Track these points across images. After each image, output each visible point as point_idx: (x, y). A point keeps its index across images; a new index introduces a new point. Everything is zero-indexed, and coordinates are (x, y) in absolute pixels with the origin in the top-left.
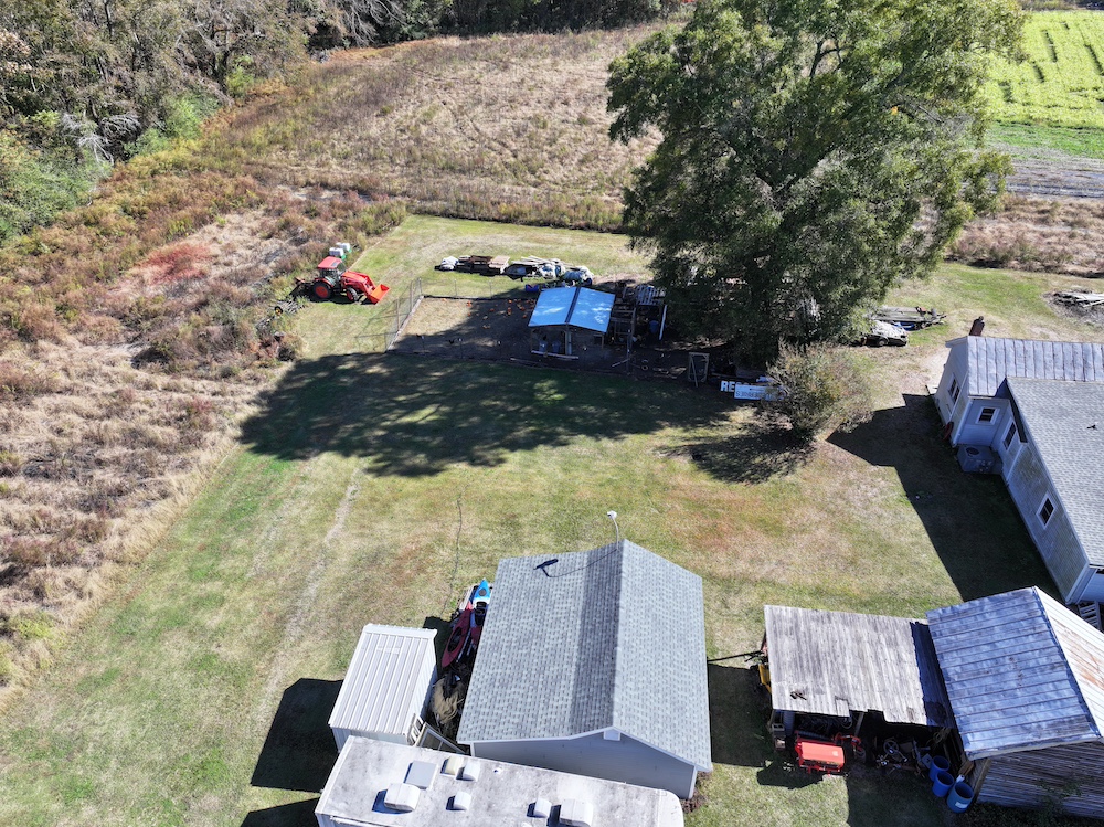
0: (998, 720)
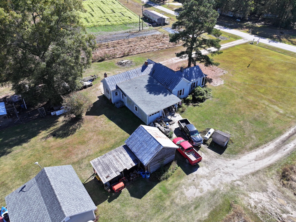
0: (147, 155)
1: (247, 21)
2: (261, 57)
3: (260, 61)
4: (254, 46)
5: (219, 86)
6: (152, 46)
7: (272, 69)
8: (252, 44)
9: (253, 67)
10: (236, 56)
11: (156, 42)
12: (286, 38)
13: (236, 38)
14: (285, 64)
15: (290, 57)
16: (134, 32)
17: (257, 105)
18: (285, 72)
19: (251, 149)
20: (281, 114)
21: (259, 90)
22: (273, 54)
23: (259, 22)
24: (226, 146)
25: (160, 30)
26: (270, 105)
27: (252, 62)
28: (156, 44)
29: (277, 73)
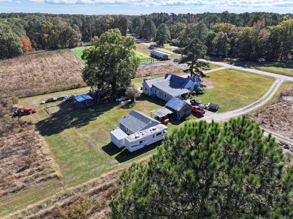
0: (178, 107)
1: (227, 57)
2: (237, 76)
3: (236, 77)
4: (231, 71)
5: (211, 88)
6: (163, 71)
7: (244, 81)
8: (231, 69)
9: (231, 80)
10: (220, 75)
11: (165, 69)
12: (253, 66)
13: (220, 66)
14: (252, 79)
15: (255, 76)
16: (147, 64)
17: (233, 96)
18: (251, 82)
19: (230, 110)
20: (247, 99)
21: (235, 90)
22: (244, 75)
23: (236, 58)
24: (217, 110)
25: (166, 62)
26: (241, 96)
27: (230, 78)
28: (166, 70)
29: (246, 83)
